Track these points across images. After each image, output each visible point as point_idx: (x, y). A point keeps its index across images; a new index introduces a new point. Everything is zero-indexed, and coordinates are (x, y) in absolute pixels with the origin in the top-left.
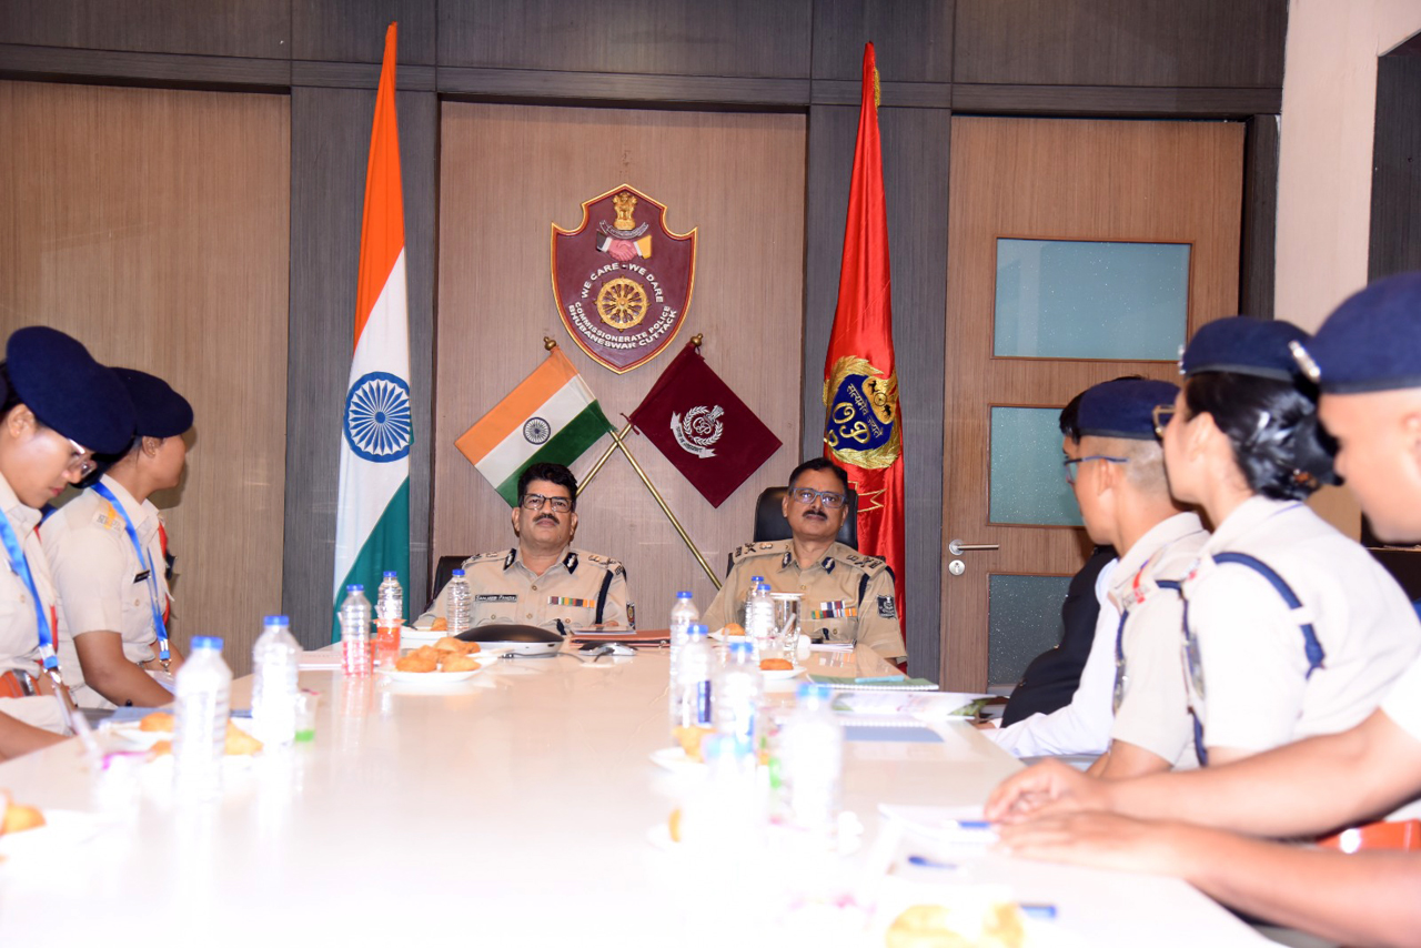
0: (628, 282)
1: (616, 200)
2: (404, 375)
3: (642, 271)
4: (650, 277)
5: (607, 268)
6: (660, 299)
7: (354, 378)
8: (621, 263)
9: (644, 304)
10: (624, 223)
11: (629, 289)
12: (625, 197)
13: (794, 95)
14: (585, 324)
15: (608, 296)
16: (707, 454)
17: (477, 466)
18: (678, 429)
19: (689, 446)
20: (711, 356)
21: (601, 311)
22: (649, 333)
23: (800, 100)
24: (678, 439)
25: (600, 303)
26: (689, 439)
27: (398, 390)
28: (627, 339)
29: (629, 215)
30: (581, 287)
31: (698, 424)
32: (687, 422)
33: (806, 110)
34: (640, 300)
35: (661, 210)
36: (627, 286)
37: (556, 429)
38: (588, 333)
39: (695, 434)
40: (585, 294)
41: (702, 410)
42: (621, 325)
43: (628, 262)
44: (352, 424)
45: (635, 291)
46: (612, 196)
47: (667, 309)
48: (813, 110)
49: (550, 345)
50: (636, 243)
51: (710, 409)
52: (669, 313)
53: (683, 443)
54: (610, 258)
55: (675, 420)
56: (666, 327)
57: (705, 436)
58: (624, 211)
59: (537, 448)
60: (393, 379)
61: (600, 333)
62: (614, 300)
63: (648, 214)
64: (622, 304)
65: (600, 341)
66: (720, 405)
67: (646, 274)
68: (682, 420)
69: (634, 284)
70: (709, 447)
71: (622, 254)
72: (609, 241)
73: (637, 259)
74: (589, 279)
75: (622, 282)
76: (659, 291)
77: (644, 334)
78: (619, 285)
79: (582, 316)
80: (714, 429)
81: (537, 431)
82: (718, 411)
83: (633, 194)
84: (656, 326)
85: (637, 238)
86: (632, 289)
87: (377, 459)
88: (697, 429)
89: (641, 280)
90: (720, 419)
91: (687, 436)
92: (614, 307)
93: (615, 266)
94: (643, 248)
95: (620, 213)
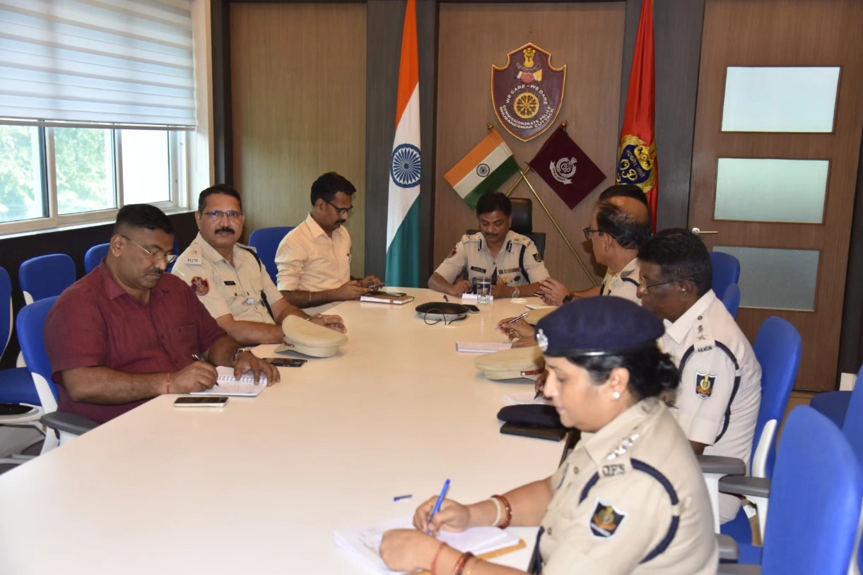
0: (530, 94)
1: (525, 51)
2: (417, 144)
3: (537, 88)
4: (541, 92)
5: (519, 87)
6: (545, 103)
7: (395, 147)
8: (526, 85)
9: (537, 106)
10: (529, 63)
11: (530, 98)
12: (529, 49)
14: (508, 117)
15: (519, 102)
16: (568, 182)
17: (454, 187)
18: (553, 169)
19: (559, 178)
20: (572, 132)
21: (516, 109)
22: (539, 121)
24: (553, 175)
25: (515, 105)
26: (559, 174)
27: (415, 153)
28: (528, 124)
29: (531, 59)
30: (506, 98)
31: (563, 167)
32: (558, 166)
34: (536, 104)
35: (548, 57)
37: (493, 170)
38: (509, 121)
39: (562, 172)
40: (508, 101)
41: (566, 159)
42: (526, 117)
43: (530, 84)
44: (394, 169)
45: (533, 99)
46: (523, 50)
47: (549, 108)
49: (491, 127)
50: (534, 74)
51: (570, 159)
52: (550, 110)
53: (556, 176)
54: (522, 82)
55: (552, 166)
56: (548, 117)
57: (567, 173)
58: (529, 57)
59: (483, 179)
60: (412, 147)
61: (515, 121)
62: (522, 104)
63: (541, 60)
64: (526, 104)
65: (515, 125)
66: (575, 157)
67: (539, 90)
68: (555, 165)
69: (533, 96)
70: (568, 179)
71: (528, 80)
72: (520, 73)
73: (535, 83)
74: (510, 93)
75: (527, 94)
76: (545, 99)
77: (537, 121)
78: (525, 96)
79: (506, 112)
80: (571, 170)
81: (483, 170)
82: (574, 161)
83: (533, 48)
84: (543, 117)
85: (535, 71)
87: (405, 186)
88: (564, 170)
89: (537, 93)
90: (575, 164)
91: (558, 173)
92: (522, 107)
93: (523, 86)
94: (538, 76)
95: (527, 58)
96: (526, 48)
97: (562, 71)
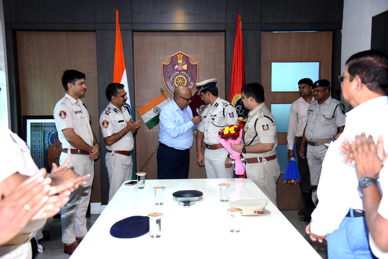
0: (181, 76)
1: (178, 55)
3: (185, 73)
4: (187, 75)
5: (176, 73)
6: (190, 80)
8: (179, 71)
10: (180, 61)
11: (182, 78)
12: (180, 54)
13: (222, 28)
14: (171, 87)
21: (175, 84)
23: (223, 29)
25: (175, 82)
29: (181, 59)
30: (170, 78)
32: (200, 110)
33: (225, 31)
34: (185, 81)
35: (189, 58)
36: (181, 77)
38: (172, 89)
40: (171, 80)
43: (181, 71)
45: (184, 78)
46: (177, 55)
47: (191, 82)
48: (227, 31)
49: (162, 91)
51: (205, 106)
54: (177, 70)
55: (197, 110)
58: (180, 58)
62: (178, 81)
63: (186, 59)
64: (180, 81)
68: (199, 109)
69: (183, 77)
71: (180, 69)
72: (176, 66)
73: (183, 70)
74: (172, 76)
75: (180, 76)
76: (189, 78)
78: (179, 77)
79: (171, 85)
83: (182, 54)
84: (189, 87)
85: (183, 65)
86: (183, 78)
89: (185, 76)
92: (178, 82)
93: (178, 72)
94: (185, 67)
95: (179, 59)
96: (178, 54)
97: (197, 65)
